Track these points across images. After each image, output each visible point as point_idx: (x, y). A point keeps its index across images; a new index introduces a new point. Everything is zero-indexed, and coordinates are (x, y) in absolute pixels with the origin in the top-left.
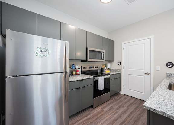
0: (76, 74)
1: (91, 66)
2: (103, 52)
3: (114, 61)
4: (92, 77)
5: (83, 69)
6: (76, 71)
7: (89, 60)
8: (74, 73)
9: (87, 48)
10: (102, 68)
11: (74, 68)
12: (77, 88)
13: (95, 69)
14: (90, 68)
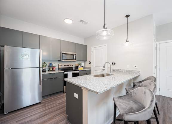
0: (53, 70)
1: (66, 65)
2: (75, 55)
3: (87, 61)
4: (63, 72)
5: (59, 67)
6: (53, 68)
7: (62, 60)
8: (51, 69)
9: (61, 52)
10: (76, 66)
11: (51, 66)
12: (50, 79)
13: (70, 66)
14: (65, 66)
